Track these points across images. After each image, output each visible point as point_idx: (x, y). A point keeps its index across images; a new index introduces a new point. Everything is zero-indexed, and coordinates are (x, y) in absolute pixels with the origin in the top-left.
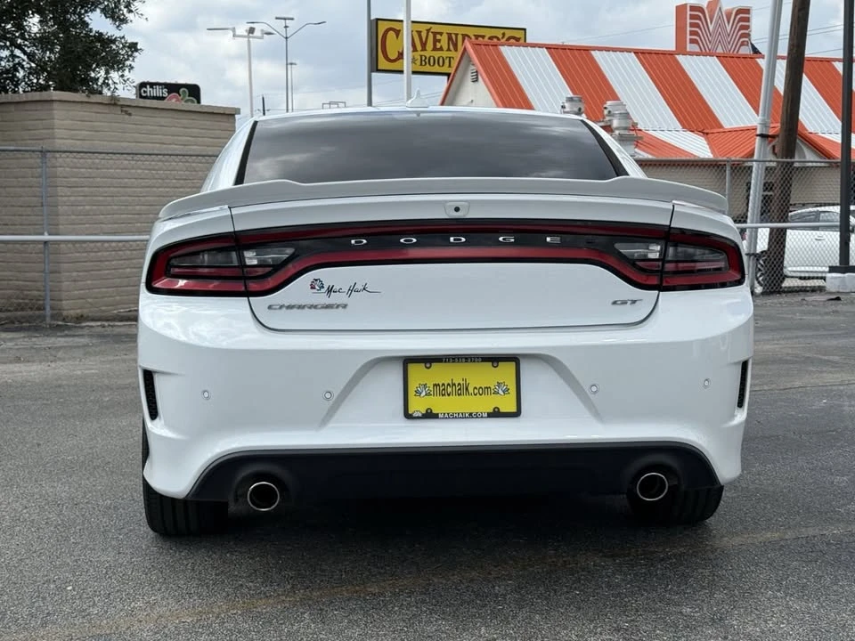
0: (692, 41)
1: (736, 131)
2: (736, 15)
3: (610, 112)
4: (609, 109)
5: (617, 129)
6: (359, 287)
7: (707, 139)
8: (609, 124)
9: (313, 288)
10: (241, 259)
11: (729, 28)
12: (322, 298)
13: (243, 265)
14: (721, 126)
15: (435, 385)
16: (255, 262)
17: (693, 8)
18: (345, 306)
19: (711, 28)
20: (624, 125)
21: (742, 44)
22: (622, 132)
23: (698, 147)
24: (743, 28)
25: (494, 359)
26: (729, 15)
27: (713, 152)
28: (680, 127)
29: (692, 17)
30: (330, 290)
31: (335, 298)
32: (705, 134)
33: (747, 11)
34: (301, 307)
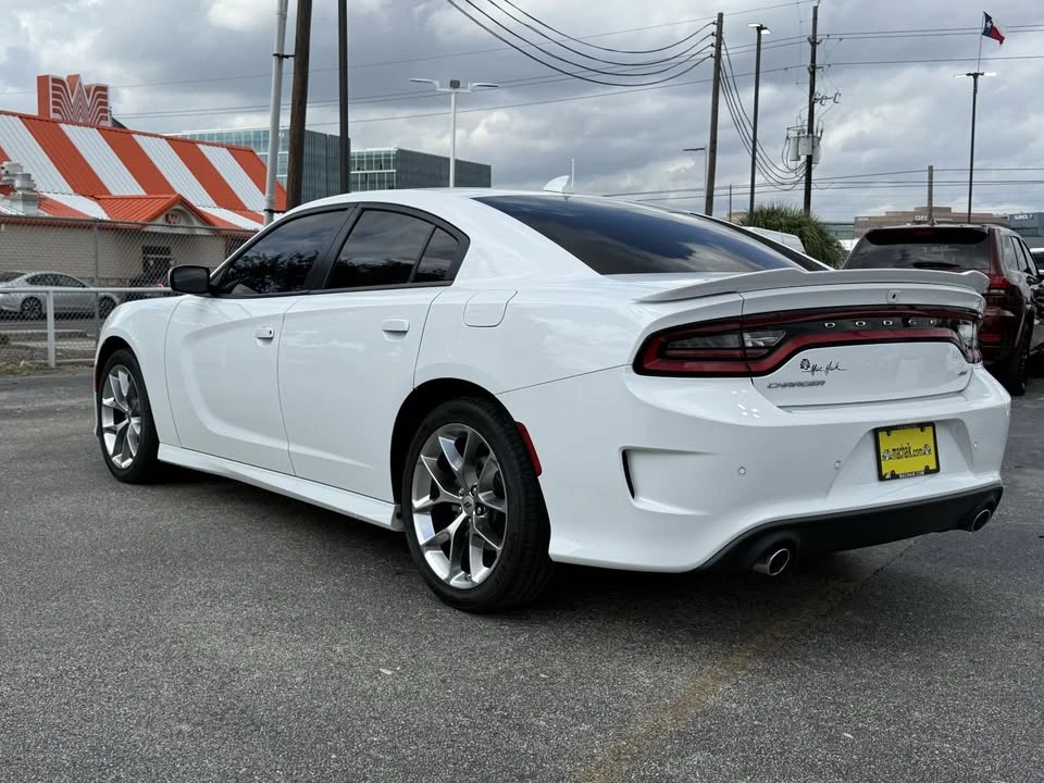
0: (55, 111)
1: (122, 198)
2: (95, 91)
3: (7, 172)
4: (7, 169)
5: (19, 189)
6: (833, 366)
7: (100, 204)
8: (8, 183)
9: (802, 367)
10: (742, 341)
11: (88, 102)
12: (807, 377)
13: (743, 347)
14: (110, 194)
15: (894, 450)
16: (750, 345)
17: (55, 80)
18: (823, 383)
19: (72, 100)
20: (26, 186)
21: (102, 118)
22: (26, 192)
23: (92, 210)
24: (101, 103)
25: (922, 426)
26: (88, 91)
27: (109, 216)
28: (71, 191)
29: (54, 88)
30: (814, 369)
31: (818, 376)
32: (97, 200)
33: (105, 89)
34: (793, 385)
